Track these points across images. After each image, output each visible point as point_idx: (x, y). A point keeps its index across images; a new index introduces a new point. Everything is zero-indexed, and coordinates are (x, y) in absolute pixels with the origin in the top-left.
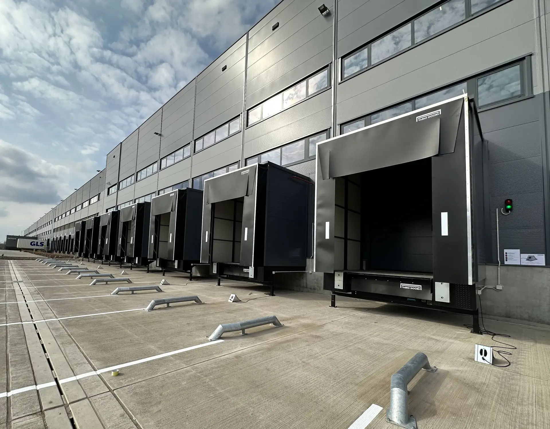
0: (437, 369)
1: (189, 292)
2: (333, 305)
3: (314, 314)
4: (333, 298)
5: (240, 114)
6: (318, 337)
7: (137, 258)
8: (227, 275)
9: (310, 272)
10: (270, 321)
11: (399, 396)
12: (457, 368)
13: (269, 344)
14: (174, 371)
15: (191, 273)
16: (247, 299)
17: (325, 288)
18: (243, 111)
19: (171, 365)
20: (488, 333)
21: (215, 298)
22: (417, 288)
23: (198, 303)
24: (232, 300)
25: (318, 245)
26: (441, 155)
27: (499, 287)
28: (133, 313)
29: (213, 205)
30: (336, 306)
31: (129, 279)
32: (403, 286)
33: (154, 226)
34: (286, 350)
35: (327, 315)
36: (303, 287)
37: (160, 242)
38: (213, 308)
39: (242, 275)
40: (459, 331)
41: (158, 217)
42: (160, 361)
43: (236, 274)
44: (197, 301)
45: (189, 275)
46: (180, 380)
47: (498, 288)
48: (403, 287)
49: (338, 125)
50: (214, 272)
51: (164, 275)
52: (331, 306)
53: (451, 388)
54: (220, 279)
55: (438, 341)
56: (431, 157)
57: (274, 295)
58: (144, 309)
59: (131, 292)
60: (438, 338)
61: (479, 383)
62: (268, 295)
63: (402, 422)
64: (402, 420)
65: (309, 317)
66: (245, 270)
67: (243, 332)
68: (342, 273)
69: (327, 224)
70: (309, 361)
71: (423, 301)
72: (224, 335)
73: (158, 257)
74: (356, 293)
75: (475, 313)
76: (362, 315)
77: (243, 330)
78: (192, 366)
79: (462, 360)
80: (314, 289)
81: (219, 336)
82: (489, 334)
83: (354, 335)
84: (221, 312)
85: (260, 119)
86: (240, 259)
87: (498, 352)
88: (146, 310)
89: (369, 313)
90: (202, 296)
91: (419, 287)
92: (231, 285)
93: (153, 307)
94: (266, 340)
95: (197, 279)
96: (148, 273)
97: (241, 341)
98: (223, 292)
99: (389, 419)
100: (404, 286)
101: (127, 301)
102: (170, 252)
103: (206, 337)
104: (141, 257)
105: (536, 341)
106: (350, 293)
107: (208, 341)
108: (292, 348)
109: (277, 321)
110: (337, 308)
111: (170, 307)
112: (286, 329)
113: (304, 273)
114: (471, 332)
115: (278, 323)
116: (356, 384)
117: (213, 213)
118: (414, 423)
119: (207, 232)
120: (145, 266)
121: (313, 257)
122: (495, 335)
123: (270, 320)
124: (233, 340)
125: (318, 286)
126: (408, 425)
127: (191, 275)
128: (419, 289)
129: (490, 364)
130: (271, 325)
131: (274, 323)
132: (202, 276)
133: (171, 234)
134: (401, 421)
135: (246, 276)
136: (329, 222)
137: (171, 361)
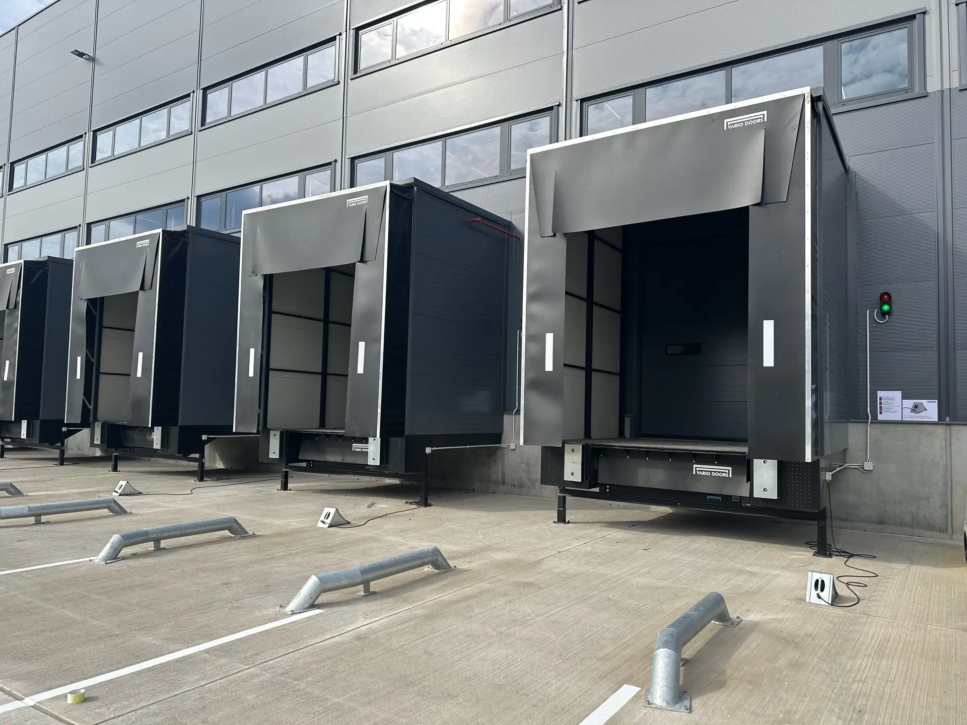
0: (742, 620)
1: (206, 511)
2: (562, 519)
3: (521, 540)
4: (562, 503)
5: (335, 37)
6: (530, 584)
7: (24, 424)
8: (308, 461)
9: (512, 446)
10: (426, 560)
11: (667, 660)
12: (774, 617)
13: (426, 607)
14: (222, 679)
15: (200, 461)
16: (364, 518)
17: (545, 480)
18: (344, 30)
19: (210, 668)
20: (842, 553)
21: (278, 522)
22: (723, 472)
23: (238, 536)
24: (329, 521)
25: (531, 385)
26: (766, 204)
27: (868, 466)
28: (62, 571)
29: (269, 279)
30: (567, 521)
31: (11, 485)
32: (697, 469)
33: (82, 331)
34: (463, 615)
35: (548, 540)
36: (496, 483)
37: (101, 376)
38: (279, 544)
39: (349, 460)
40: (793, 554)
41: (96, 306)
42: (179, 664)
43: (331, 458)
44: (236, 529)
45: (194, 466)
46: (240, 692)
47: (866, 468)
48: (698, 473)
49: (577, 100)
50: (271, 456)
51: (115, 469)
52: (556, 521)
53: (758, 646)
54: (286, 472)
55: (755, 574)
56: (749, 206)
57: (430, 505)
58: (91, 558)
59: (32, 520)
60: (755, 569)
61: (802, 635)
62: (415, 506)
63: (668, 703)
64: (668, 700)
65: (509, 547)
66: (356, 447)
67: (367, 590)
68: (580, 447)
69: (550, 337)
70: (511, 631)
71: (734, 499)
72: (323, 599)
73: (95, 420)
74: (608, 488)
75: (821, 516)
76: (619, 536)
77: (366, 583)
78: (261, 665)
79: (785, 603)
80: (521, 486)
81: (311, 601)
82: (843, 556)
83: (601, 576)
84: (305, 552)
85: (390, 58)
86: (347, 420)
87: (847, 584)
88: (96, 561)
89: (635, 532)
90: (244, 518)
91: (727, 471)
92: (318, 488)
93: (117, 552)
94: (419, 601)
95: (218, 475)
96: (62, 464)
97: (363, 607)
98: (301, 505)
99: (649, 701)
100: (700, 471)
101: (29, 544)
102: (138, 405)
103: (278, 608)
104: (37, 418)
105: (912, 561)
106: (597, 490)
107: (286, 616)
108: (477, 611)
109: (440, 559)
110: (569, 525)
111: (164, 549)
112: (461, 576)
113: (499, 448)
114: (814, 555)
115: (445, 563)
116: (599, 659)
117: (267, 299)
118: (687, 703)
119: (252, 351)
120: (52, 444)
121: (518, 412)
122: (852, 556)
123: (426, 557)
124: (344, 608)
125: (529, 479)
126: (677, 706)
127: (202, 465)
128: (728, 476)
129: (827, 604)
130: (428, 569)
131: (435, 565)
132: (229, 468)
133: (141, 355)
134: (666, 702)
135: (359, 461)
136: (552, 334)
137: (206, 661)
